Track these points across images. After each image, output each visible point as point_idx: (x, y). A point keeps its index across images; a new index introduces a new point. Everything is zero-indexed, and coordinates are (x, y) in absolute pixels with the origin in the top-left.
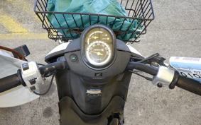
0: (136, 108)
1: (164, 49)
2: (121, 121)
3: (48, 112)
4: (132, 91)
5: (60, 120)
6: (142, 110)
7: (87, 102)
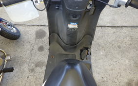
0: (99, 50)
1: (122, 13)
2: (89, 53)
3: (41, 49)
4: (98, 39)
5: (49, 49)
6: (103, 51)
7: (67, 35)
